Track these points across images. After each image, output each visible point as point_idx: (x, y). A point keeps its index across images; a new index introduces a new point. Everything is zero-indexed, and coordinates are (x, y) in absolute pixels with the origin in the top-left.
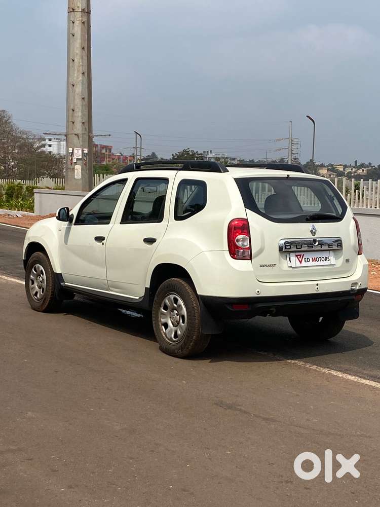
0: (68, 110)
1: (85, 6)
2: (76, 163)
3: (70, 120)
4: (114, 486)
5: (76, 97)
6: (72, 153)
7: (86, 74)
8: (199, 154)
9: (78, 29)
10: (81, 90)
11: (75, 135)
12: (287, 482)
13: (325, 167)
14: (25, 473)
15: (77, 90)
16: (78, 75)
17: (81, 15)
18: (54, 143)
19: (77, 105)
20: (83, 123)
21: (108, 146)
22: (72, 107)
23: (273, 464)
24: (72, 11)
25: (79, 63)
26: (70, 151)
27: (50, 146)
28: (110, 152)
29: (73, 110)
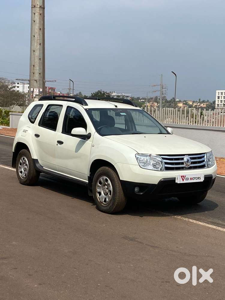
0: (31, 66)
1: (41, 4)
2: (35, 97)
3: (32, 72)
4: (66, 284)
5: (36, 58)
6: (33, 91)
7: (42, 44)
8: (108, 93)
9: (37, 18)
10: (38, 54)
11: (35, 80)
12: (166, 282)
13: (181, 102)
14: (13, 276)
15: (36, 54)
16: (37, 46)
17: (39, 9)
18: (21, 86)
19: (36, 63)
20: (40, 74)
21: (53, 88)
22: (33, 64)
23: (158, 272)
24: (34, 7)
25: (38, 38)
26: (31, 90)
27: (18, 87)
28: (54, 91)
29: (34, 66)
